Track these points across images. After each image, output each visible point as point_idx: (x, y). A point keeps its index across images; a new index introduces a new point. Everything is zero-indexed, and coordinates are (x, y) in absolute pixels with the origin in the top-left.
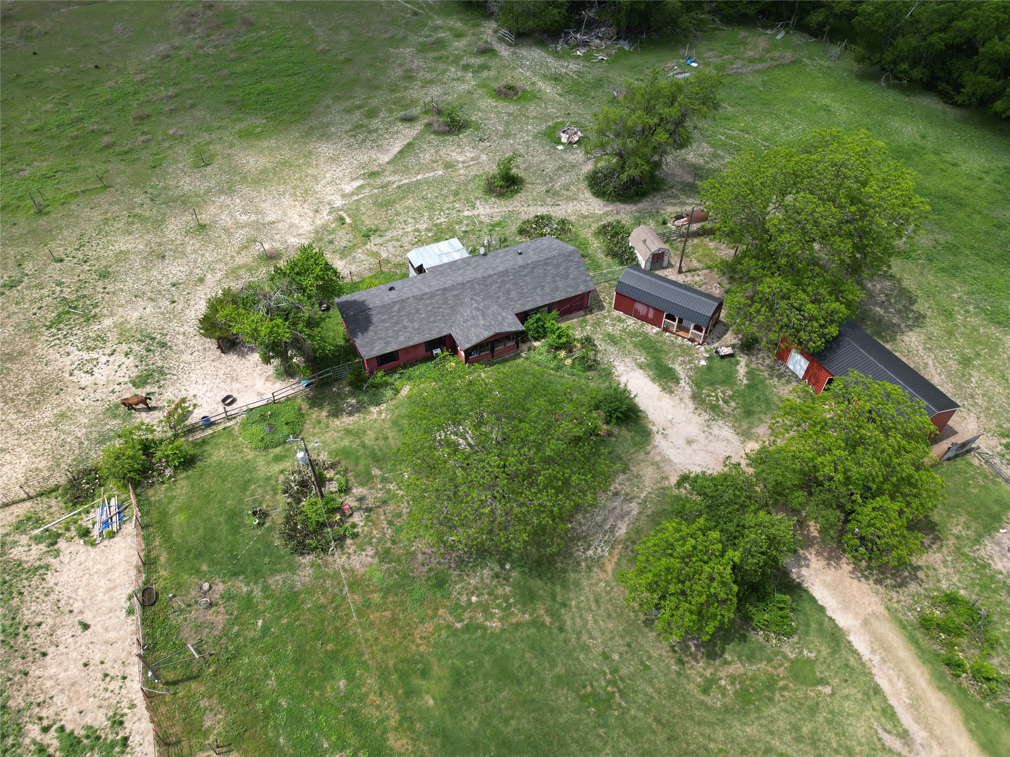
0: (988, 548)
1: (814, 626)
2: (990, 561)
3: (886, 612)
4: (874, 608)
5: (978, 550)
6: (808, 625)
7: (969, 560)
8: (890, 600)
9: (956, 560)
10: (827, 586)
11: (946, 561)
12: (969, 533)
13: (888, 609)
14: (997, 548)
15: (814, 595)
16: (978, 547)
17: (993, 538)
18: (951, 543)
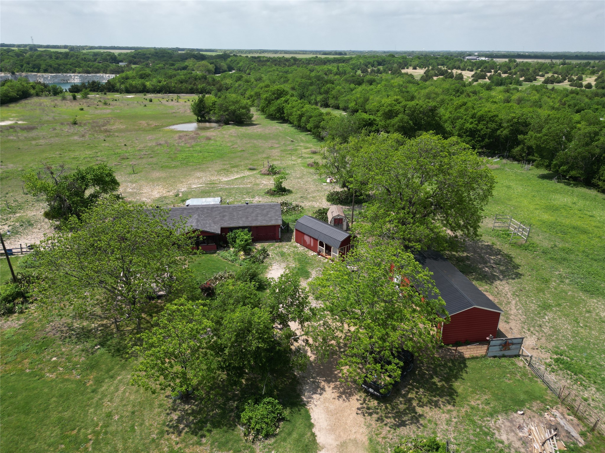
0: (500, 422)
1: (295, 435)
2: (495, 431)
3: (367, 443)
4: (358, 436)
5: (489, 421)
6: (290, 434)
7: (474, 425)
8: (377, 435)
9: (461, 423)
10: (328, 411)
11: (451, 421)
12: (486, 407)
13: (371, 440)
14: (508, 424)
15: (311, 415)
16: (488, 419)
17: (508, 416)
18: (463, 410)
